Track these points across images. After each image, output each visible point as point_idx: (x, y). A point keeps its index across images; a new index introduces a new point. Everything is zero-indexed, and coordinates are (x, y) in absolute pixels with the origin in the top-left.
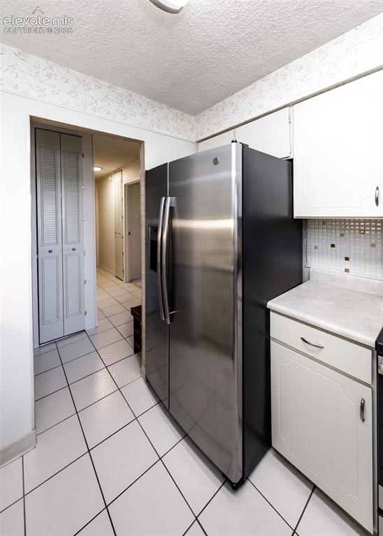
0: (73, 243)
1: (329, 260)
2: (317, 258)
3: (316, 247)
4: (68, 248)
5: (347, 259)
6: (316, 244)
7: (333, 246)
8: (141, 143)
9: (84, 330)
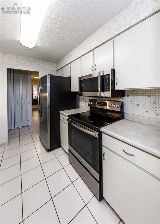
0: (24, 100)
4: (23, 101)
8: (38, 72)
9: (28, 126)
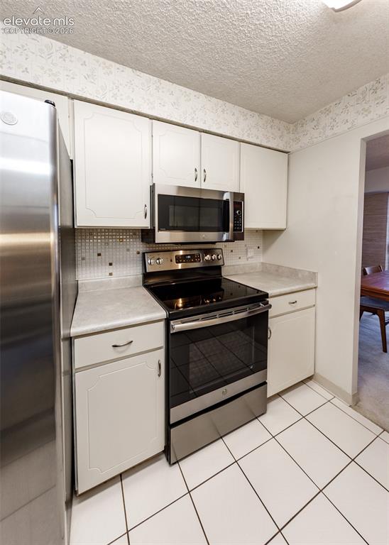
1: (96, 268)
2: (84, 269)
3: (83, 259)
5: (111, 264)
6: (84, 255)
7: (99, 255)
